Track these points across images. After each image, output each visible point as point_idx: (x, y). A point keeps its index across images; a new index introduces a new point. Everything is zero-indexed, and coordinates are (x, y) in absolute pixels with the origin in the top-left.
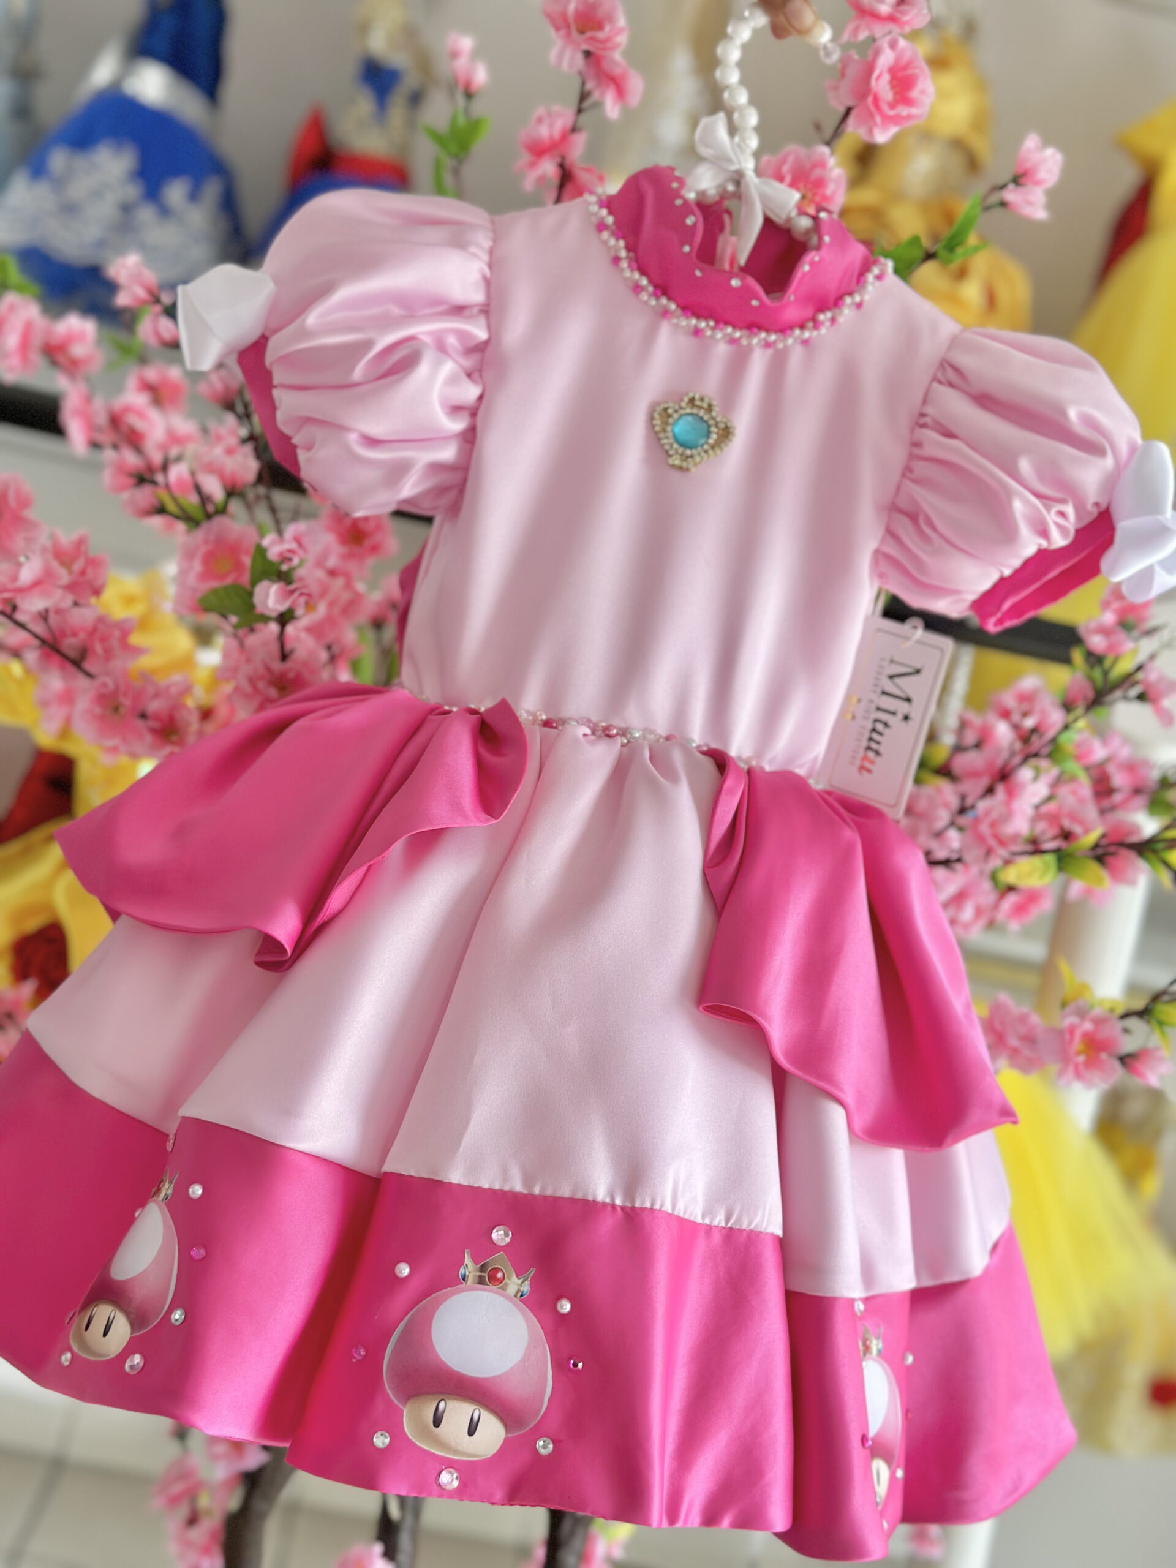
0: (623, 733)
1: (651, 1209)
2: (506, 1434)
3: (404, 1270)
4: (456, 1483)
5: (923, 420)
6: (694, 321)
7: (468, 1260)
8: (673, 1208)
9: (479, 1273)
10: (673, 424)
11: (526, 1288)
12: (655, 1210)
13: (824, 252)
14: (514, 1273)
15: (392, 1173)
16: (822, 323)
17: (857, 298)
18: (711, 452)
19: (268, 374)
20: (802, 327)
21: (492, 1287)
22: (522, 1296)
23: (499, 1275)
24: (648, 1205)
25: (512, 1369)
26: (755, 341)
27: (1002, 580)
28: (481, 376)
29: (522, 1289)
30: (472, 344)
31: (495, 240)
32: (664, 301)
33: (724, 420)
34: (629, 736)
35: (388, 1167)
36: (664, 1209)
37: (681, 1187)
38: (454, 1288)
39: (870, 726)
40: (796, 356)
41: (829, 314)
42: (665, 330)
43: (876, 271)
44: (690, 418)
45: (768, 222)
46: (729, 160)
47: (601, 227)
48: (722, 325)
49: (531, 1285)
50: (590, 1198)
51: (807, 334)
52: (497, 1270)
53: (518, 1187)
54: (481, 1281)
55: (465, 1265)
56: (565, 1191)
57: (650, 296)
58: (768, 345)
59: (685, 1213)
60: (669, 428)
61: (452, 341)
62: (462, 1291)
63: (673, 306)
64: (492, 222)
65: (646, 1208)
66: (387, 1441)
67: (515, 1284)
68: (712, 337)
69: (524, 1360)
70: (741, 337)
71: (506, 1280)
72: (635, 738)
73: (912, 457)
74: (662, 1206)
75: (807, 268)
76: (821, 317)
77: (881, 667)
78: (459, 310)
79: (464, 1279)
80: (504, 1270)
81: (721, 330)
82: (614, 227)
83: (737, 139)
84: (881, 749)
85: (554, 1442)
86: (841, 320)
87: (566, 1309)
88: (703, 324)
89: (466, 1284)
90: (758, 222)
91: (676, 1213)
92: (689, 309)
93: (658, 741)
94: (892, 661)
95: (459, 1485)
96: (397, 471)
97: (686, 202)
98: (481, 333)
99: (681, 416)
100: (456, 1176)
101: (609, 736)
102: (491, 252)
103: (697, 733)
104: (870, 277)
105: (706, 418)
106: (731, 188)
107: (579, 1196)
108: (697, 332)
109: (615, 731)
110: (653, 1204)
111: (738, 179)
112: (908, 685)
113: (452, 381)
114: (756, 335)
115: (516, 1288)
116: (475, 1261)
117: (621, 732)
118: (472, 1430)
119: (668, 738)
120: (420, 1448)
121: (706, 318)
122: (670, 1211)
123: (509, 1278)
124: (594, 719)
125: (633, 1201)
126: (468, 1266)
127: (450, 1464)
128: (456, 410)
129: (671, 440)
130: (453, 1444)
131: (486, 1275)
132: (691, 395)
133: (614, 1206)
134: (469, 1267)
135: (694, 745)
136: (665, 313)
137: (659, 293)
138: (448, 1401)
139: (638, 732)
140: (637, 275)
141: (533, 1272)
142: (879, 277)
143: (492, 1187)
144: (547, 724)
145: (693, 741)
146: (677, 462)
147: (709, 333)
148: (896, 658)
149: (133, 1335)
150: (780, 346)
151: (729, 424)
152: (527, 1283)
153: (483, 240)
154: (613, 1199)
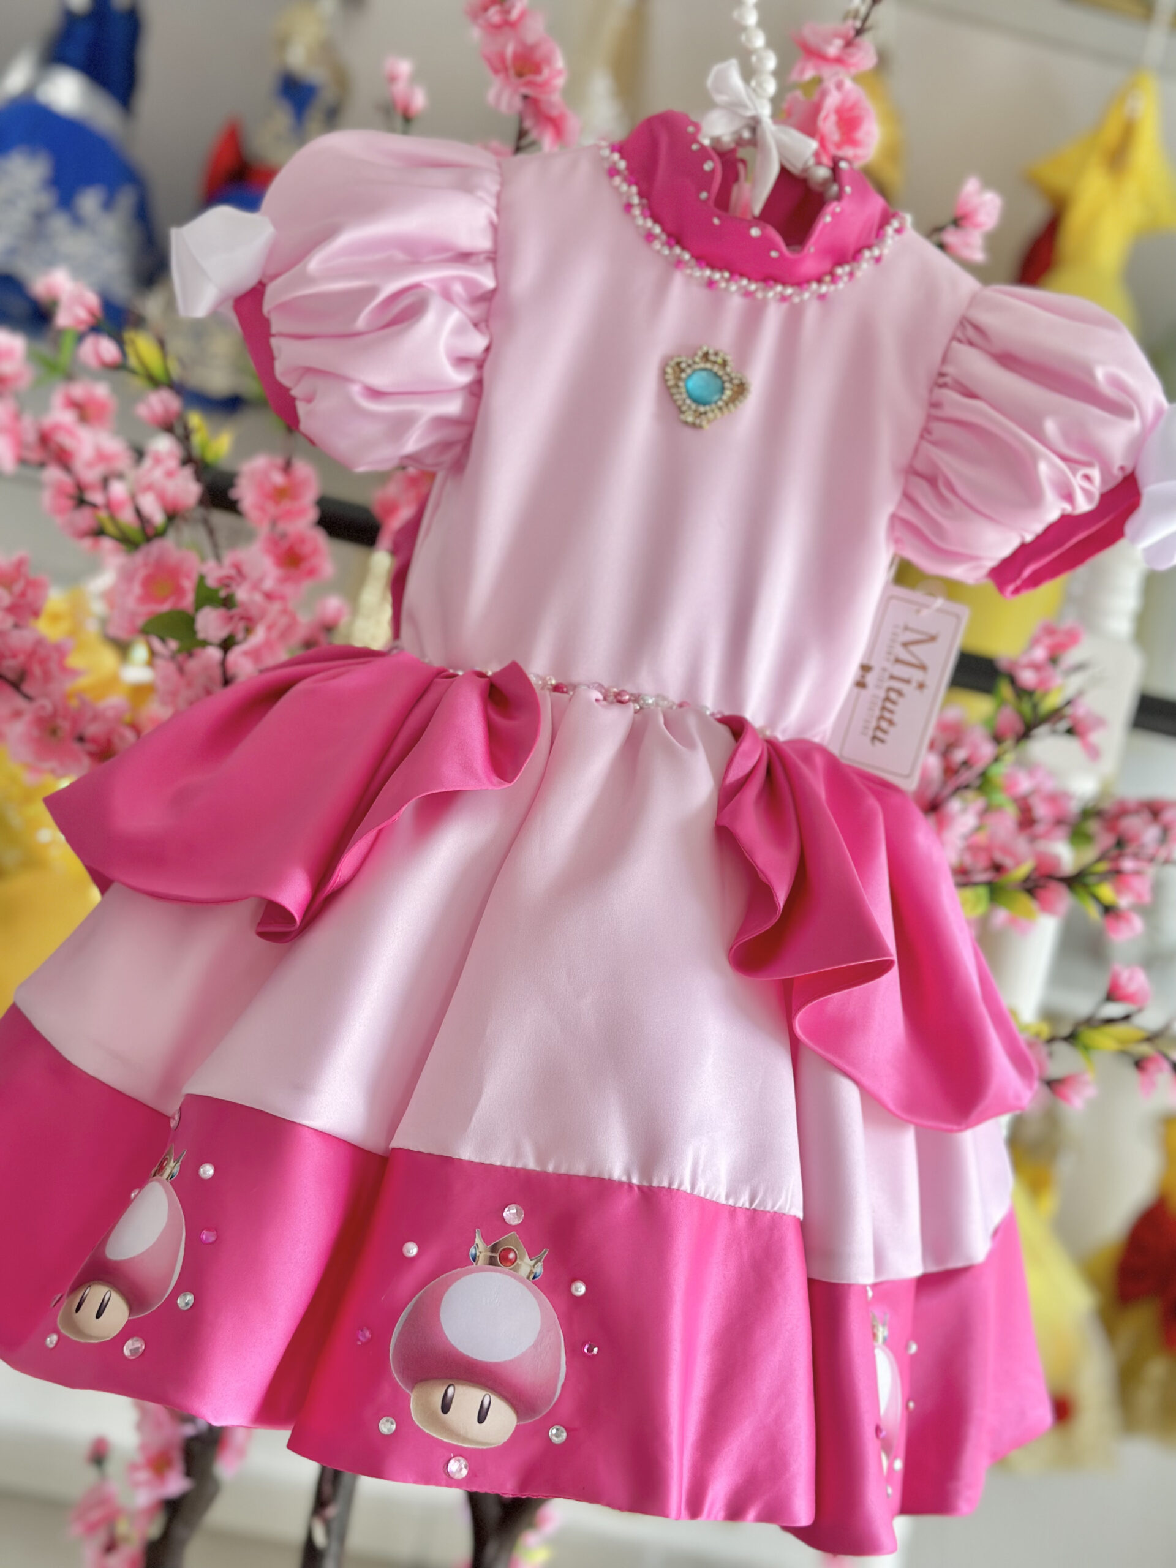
0: (636, 698)
1: (669, 1188)
2: (518, 1421)
3: (411, 1249)
4: (465, 1472)
5: (942, 380)
6: (708, 272)
7: (478, 1240)
8: (693, 1186)
9: (490, 1254)
10: (685, 380)
11: (539, 1269)
12: (673, 1189)
13: (845, 202)
14: (527, 1253)
15: (400, 1149)
16: (840, 277)
17: (876, 252)
18: (725, 410)
19: (266, 323)
20: (819, 281)
21: (503, 1268)
22: (534, 1278)
23: (511, 1256)
24: (665, 1184)
25: (524, 1354)
26: (771, 294)
27: (1023, 547)
28: (487, 326)
29: (534, 1271)
30: (479, 292)
31: (503, 184)
32: (677, 250)
33: (739, 376)
34: (642, 702)
35: (394, 1144)
36: (683, 1188)
37: (701, 1167)
38: (464, 1269)
39: (882, 694)
40: (812, 313)
41: (847, 268)
42: (678, 280)
43: (895, 224)
44: (704, 374)
45: (784, 172)
46: (745, 106)
47: (613, 172)
48: (737, 277)
49: (544, 1267)
50: (606, 1177)
51: (824, 289)
52: (509, 1250)
53: (531, 1164)
54: (492, 1262)
55: (475, 1245)
56: (580, 1169)
57: (663, 244)
58: (783, 299)
59: (706, 1193)
60: (681, 384)
61: (458, 289)
62: (472, 1272)
63: (687, 256)
64: (499, 165)
65: (664, 1188)
66: (394, 1427)
67: (527, 1265)
68: (727, 289)
69: (536, 1345)
70: (756, 290)
71: (518, 1261)
72: (648, 704)
73: (930, 418)
74: (680, 1185)
75: (828, 219)
76: (839, 271)
77: (895, 634)
78: (464, 257)
79: (474, 1261)
80: (516, 1250)
81: (736, 281)
82: (626, 173)
83: (753, 83)
84: (896, 718)
85: (568, 1430)
86: (859, 274)
87: (581, 1291)
88: (717, 276)
89: (477, 1264)
90: (774, 172)
91: (695, 1193)
92: (703, 259)
93: (671, 708)
94: (906, 628)
95: (468, 1473)
96: (401, 425)
97: (702, 147)
98: (488, 282)
99: (694, 371)
100: (467, 1152)
101: (621, 702)
102: (499, 196)
103: (710, 700)
104: (889, 230)
105: (720, 373)
106: (746, 135)
107: (595, 1174)
108: (711, 284)
109: (627, 697)
110: (670, 1184)
111: (754, 125)
112: (922, 652)
113: (459, 331)
114: (771, 288)
115: (528, 1270)
116: (486, 1240)
117: (633, 698)
118: (482, 1417)
119: (681, 706)
120: (428, 1435)
121: (721, 269)
122: (689, 1191)
123: (522, 1259)
124: (606, 686)
125: (650, 1180)
126: (479, 1246)
127: (459, 1452)
128: (461, 361)
129: (684, 396)
130: (462, 1432)
131: (497, 1255)
132: (705, 349)
133: (630, 1185)
134: (480, 1248)
135: (708, 713)
136: (679, 263)
137: (673, 242)
138: (456, 1387)
139: (651, 698)
140: (649, 223)
141: (547, 1253)
142: (899, 231)
143: (503, 1165)
144: (557, 688)
145: (707, 708)
146: (690, 419)
147: (723, 285)
148: (911, 625)
149: (130, 1318)
150: (796, 300)
151: (744, 381)
152: (540, 1264)
153: (490, 184)
154: (629, 1177)
